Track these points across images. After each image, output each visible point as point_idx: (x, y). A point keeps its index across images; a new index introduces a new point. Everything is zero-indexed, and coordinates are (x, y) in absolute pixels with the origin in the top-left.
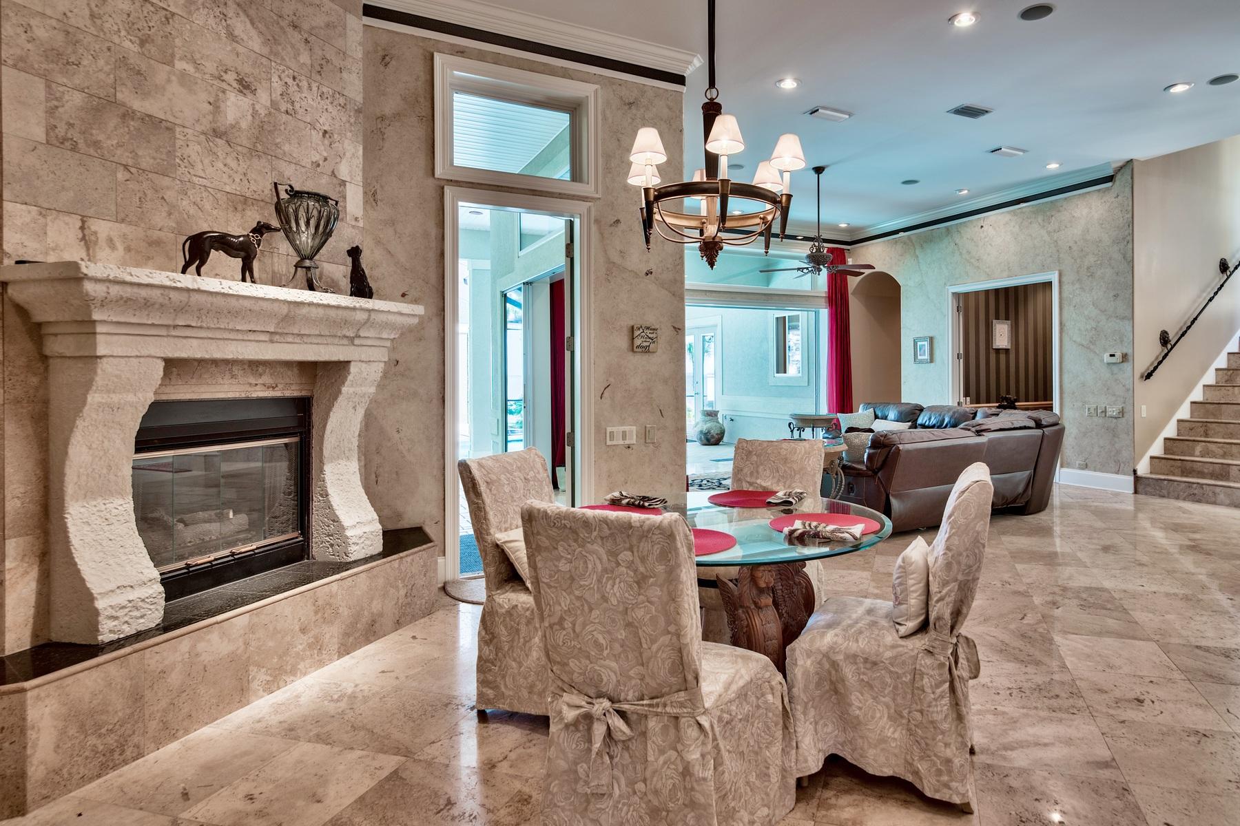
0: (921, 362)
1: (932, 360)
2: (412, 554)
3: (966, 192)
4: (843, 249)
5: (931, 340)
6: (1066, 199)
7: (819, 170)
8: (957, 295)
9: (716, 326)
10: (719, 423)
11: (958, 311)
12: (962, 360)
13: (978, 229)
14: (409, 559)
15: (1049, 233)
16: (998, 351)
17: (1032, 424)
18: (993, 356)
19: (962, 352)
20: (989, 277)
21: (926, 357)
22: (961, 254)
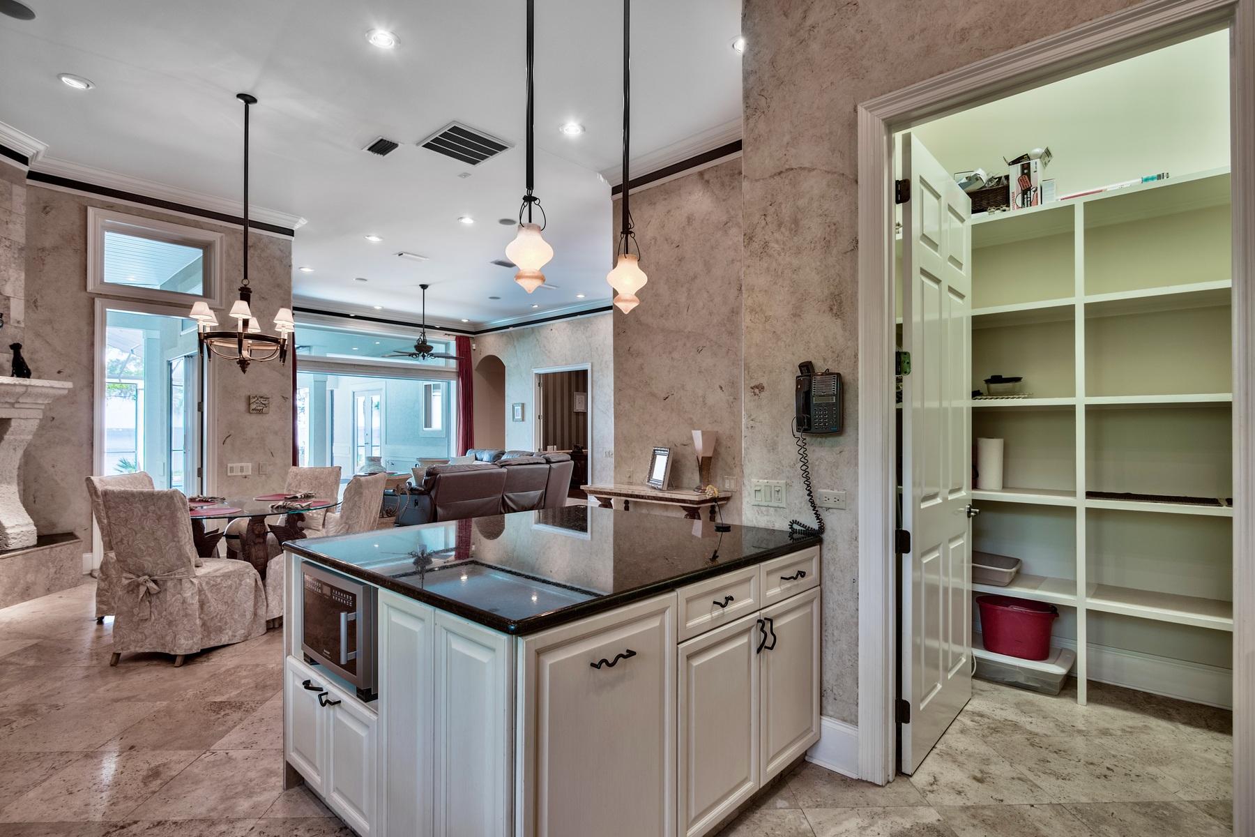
0: (517, 421)
1: (523, 419)
2: (61, 546)
3: (536, 306)
4: (469, 337)
5: (523, 405)
6: (594, 317)
7: (424, 287)
8: (539, 375)
9: (381, 389)
10: (381, 466)
11: (539, 386)
12: (542, 420)
13: (549, 331)
14: (58, 549)
15: (586, 337)
16: (577, 413)
17: (544, 461)
18: (574, 417)
19: (542, 414)
20: (556, 364)
21: (520, 417)
22: (540, 347)
